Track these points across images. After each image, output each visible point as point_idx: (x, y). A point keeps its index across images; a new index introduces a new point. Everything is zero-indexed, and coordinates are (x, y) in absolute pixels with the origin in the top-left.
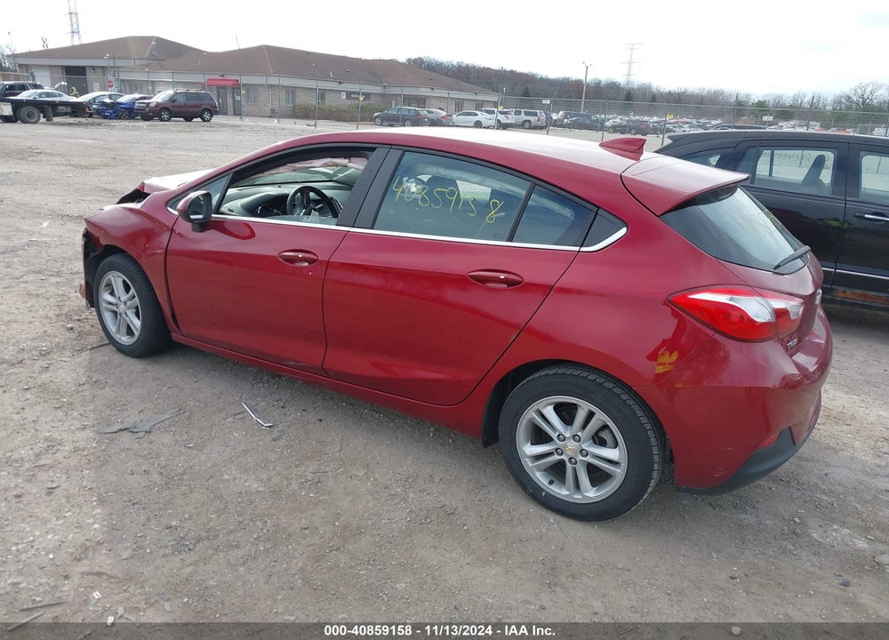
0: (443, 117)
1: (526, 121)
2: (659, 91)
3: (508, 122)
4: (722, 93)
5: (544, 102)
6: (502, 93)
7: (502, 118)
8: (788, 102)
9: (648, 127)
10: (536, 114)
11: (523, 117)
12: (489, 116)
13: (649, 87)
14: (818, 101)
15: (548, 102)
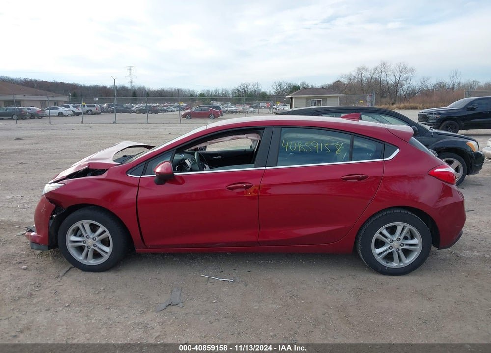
0: (39, 112)
1: (88, 111)
2: (149, 90)
3: (79, 111)
4: (181, 90)
5: (94, 99)
6: (69, 96)
7: (75, 110)
8: (213, 93)
9: (157, 109)
10: (94, 106)
11: (87, 108)
12: (67, 109)
13: (144, 88)
14: (226, 92)
15: (97, 99)
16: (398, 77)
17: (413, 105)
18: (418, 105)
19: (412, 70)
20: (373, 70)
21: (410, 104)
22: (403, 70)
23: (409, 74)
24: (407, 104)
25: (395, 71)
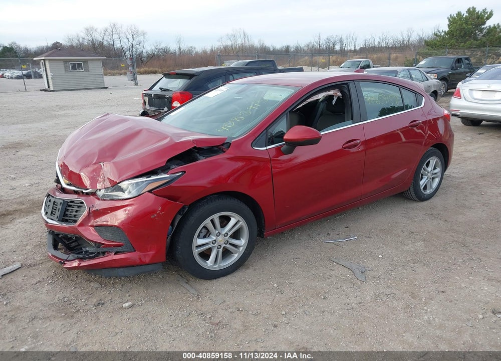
16: (131, 40)
17: (151, 69)
18: (157, 69)
19: (144, 34)
20: (103, 32)
21: (149, 68)
22: (135, 33)
23: (141, 38)
24: (146, 69)
25: (127, 34)
